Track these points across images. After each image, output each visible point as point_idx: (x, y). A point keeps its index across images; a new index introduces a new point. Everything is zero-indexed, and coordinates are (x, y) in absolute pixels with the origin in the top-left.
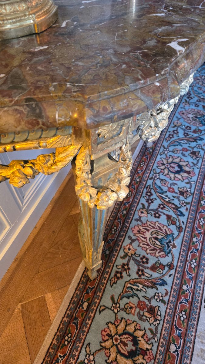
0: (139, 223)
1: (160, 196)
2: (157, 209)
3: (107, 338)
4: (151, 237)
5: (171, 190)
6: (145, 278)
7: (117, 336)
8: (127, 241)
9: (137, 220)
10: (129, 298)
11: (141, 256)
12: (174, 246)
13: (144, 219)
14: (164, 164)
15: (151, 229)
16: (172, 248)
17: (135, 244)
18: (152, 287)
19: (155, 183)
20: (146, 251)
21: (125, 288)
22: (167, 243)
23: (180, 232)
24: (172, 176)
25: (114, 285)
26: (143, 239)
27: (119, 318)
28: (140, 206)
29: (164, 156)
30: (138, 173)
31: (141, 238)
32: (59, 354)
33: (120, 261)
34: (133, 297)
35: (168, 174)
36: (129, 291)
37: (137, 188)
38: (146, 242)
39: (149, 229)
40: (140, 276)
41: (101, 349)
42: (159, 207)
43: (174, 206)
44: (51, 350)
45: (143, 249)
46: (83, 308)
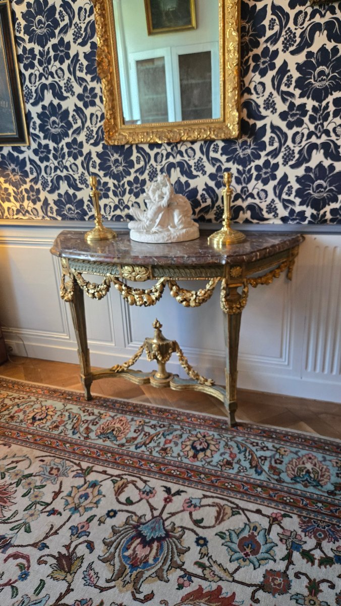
0: (129, 420)
1: (160, 433)
2: (144, 431)
3: (47, 408)
4: (115, 427)
5: (168, 442)
8: (112, 414)
9: (132, 419)
10: (68, 416)
11: (99, 422)
13: (133, 423)
15: (124, 427)
16: (103, 440)
18: (73, 427)
19: (176, 431)
22: (108, 437)
23: (119, 445)
24: (189, 443)
26: (114, 423)
29: (217, 437)
30: (189, 419)
33: (96, 411)
35: (190, 440)
36: (73, 416)
37: (168, 418)
38: (110, 424)
42: (147, 432)
45: (105, 423)
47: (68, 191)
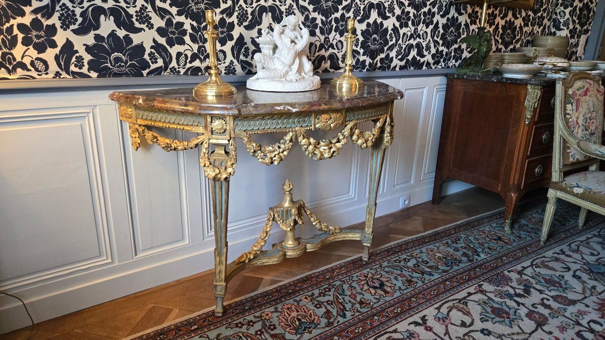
0: (296, 304)
1: (337, 295)
2: (324, 302)
5: (353, 296)
6: (260, 338)
11: (272, 324)
12: (310, 332)
14: (365, 276)
15: (302, 311)
16: (307, 333)
17: (275, 315)
20: (280, 323)
21: (235, 335)
22: (305, 328)
23: (327, 326)
24: (366, 287)
25: (229, 329)
26: (286, 315)
28: (310, 293)
29: (373, 272)
30: (333, 273)
31: (286, 313)
35: (363, 285)
39: (300, 311)
40: (256, 334)
42: (327, 302)
43: (342, 307)
44: (145, 336)
46: (191, 328)
47: (115, 32)
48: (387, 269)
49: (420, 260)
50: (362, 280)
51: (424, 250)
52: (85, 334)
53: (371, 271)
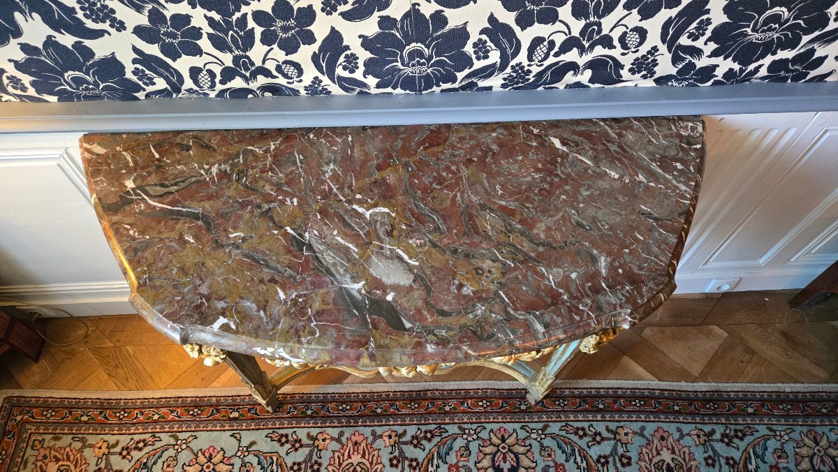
1: (433, 455)
2: (407, 458)
3: (207, 455)
4: (355, 465)
7: (212, 467)
8: (334, 432)
9: (374, 433)
10: (258, 464)
11: (319, 460)
13: (379, 443)
14: (503, 440)
15: (368, 460)
17: (335, 446)
19: (455, 440)
20: (330, 465)
21: (270, 455)
25: (269, 439)
26: (346, 454)
27: (232, 461)
28: (400, 430)
29: (522, 434)
31: (347, 451)
32: (179, 410)
33: (302, 434)
34: (261, 469)
35: (485, 454)
36: (267, 461)
37: (430, 413)
38: (343, 461)
39: (367, 457)
40: (292, 468)
41: (194, 453)
42: (412, 460)
44: (180, 400)
45: (332, 459)
46: (231, 413)
47: (53, 38)
48: (548, 442)
49: (621, 451)
50: (491, 444)
51: (650, 428)
52: (135, 361)
53: (519, 431)
